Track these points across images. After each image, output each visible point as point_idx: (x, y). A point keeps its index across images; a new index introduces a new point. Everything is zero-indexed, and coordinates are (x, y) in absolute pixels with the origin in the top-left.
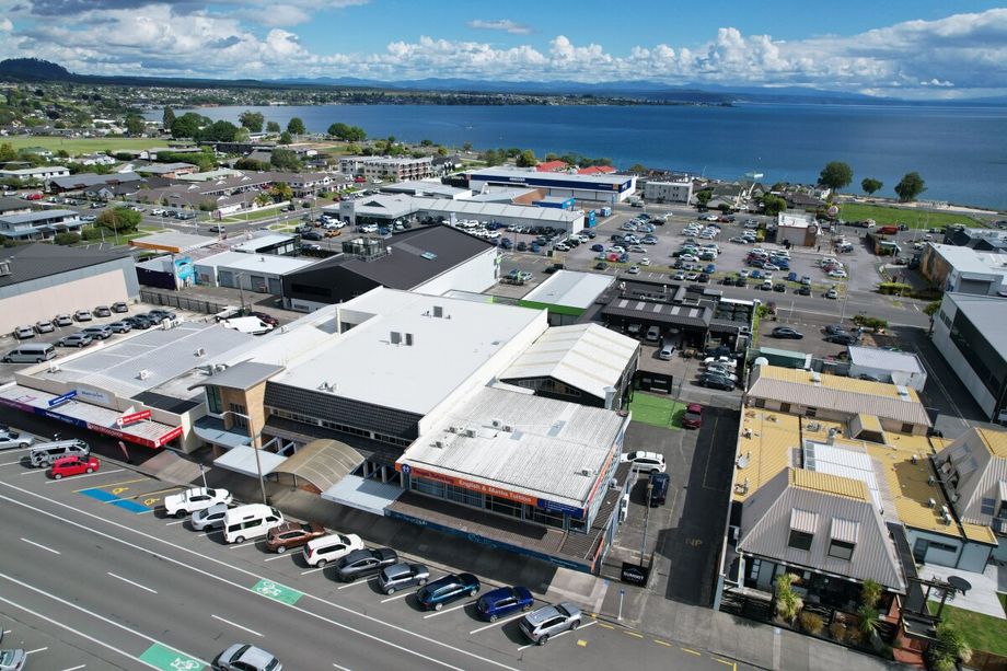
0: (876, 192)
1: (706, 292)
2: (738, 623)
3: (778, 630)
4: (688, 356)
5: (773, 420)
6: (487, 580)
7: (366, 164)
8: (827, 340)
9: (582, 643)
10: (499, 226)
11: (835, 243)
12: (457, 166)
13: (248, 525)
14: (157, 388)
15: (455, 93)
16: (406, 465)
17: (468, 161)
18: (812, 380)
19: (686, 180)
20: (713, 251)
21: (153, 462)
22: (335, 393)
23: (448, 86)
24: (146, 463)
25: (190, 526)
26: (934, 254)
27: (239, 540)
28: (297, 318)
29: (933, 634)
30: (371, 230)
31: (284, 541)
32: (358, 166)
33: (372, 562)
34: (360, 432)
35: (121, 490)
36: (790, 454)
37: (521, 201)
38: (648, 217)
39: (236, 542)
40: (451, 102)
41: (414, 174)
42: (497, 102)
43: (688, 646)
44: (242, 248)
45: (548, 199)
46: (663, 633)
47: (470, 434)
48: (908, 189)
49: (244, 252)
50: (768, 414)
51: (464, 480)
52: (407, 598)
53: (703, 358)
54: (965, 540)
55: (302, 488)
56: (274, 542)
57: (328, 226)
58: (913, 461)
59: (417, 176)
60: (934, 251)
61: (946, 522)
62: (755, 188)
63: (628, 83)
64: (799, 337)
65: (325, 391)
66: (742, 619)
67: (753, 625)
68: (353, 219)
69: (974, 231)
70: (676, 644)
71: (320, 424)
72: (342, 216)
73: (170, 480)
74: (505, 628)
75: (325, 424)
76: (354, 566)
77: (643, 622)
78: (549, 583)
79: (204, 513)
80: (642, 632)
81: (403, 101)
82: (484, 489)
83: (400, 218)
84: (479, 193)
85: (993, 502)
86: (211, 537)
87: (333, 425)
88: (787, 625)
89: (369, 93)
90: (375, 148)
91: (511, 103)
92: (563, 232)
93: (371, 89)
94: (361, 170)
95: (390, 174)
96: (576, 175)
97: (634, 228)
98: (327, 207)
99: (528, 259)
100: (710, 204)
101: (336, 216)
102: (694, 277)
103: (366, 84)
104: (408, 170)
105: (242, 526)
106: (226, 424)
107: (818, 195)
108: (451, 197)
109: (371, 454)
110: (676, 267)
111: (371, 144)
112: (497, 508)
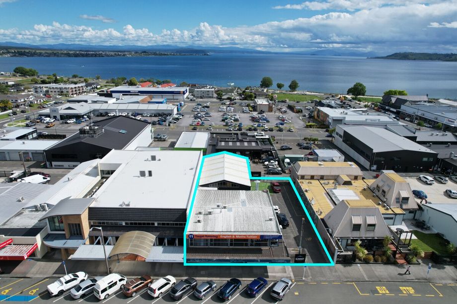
0: (282, 88)
1: (248, 135)
2: (345, 266)
3: (359, 265)
4: (257, 163)
5: (311, 183)
6: (244, 279)
7: (50, 88)
8: (301, 148)
9: (296, 294)
10: (138, 114)
11: (279, 110)
12: (98, 87)
13: (110, 287)
14: (4, 224)
15: (77, 51)
16: (191, 235)
17: (102, 84)
18: (320, 165)
19: (208, 87)
20: (237, 117)
21: (19, 269)
22: (131, 206)
23: (71, 48)
24: (13, 271)
25: (71, 298)
26: (319, 111)
27: (106, 297)
28: (69, 172)
29: (409, 250)
30: (71, 122)
31: (135, 289)
32: (45, 89)
33: (187, 286)
34: (148, 224)
35: (7, 291)
36: (324, 195)
37: (143, 102)
38: (201, 105)
39: (105, 298)
40: (76, 55)
41: (78, 92)
42: (100, 55)
43: (334, 281)
44: (5, 138)
45: (154, 100)
46: (322, 279)
47: (210, 213)
48: (293, 86)
49: (8, 140)
50: (308, 181)
51: (223, 235)
52: (211, 298)
53: (263, 163)
54: (396, 214)
55: (122, 260)
56: (130, 291)
57: (45, 122)
58: (364, 189)
59: (79, 93)
60: (319, 110)
61: (387, 209)
62: (238, 89)
63: (161, 46)
64: (291, 149)
65: (124, 207)
66: (346, 265)
67: (350, 266)
68: (59, 117)
69: (325, 101)
70: (330, 282)
71: (124, 224)
72: (52, 116)
73: (38, 276)
74: (263, 297)
75: (126, 224)
76: (180, 291)
77: (313, 277)
78: (267, 272)
79: (78, 288)
80: (315, 282)
81: (49, 55)
82: (233, 237)
83: (85, 115)
84: (119, 99)
85: (399, 199)
86: (87, 300)
87: (131, 223)
88: (361, 262)
89: (27, 51)
90: (47, 80)
91: (108, 56)
92: (170, 115)
93: (27, 48)
94: (47, 91)
95: (65, 92)
96: (160, 88)
97: (199, 110)
98: (41, 112)
99: (159, 128)
100: (223, 97)
101: (48, 116)
102: (236, 129)
103: (23, 46)
104: (74, 90)
105: (107, 288)
106: (67, 235)
107: (263, 90)
108: (107, 102)
109: (158, 233)
110: (227, 125)
111: (45, 78)
112: (235, 245)
